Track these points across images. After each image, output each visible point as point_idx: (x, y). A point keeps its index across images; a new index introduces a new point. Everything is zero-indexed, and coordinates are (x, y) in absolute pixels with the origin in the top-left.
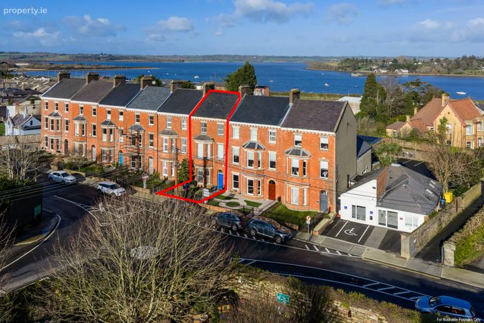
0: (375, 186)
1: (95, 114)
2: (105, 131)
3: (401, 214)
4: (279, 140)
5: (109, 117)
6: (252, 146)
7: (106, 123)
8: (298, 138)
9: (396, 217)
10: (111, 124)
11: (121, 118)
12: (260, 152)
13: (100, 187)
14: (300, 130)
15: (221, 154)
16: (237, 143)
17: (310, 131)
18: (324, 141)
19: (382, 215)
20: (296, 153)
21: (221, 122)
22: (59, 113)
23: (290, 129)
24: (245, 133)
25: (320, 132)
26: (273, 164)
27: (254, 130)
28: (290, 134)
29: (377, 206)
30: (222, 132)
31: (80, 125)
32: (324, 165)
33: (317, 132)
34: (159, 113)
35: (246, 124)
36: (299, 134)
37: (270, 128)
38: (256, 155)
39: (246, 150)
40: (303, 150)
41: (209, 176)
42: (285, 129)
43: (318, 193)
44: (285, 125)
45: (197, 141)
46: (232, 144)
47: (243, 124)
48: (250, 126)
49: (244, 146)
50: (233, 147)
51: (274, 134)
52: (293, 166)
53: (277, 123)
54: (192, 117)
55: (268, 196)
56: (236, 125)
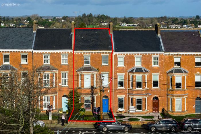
6: (139, 70)
8: (177, 60)
12: (146, 75)
14: (180, 53)
15: (106, 82)
18: (198, 60)
20: (179, 71)
23: (171, 53)
24: (130, 61)
27: (139, 57)
30: (106, 62)
32: (198, 78)
33: (193, 53)
34: (34, 51)
36: (178, 57)
37: (154, 54)
38: (144, 77)
39: (135, 75)
40: (182, 69)
41: (95, 103)
42: (167, 54)
43: (194, 100)
44: (167, 51)
45: (84, 73)
46: (117, 72)
47: (128, 53)
48: (135, 54)
49: (132, 72)
50: (118, 74)
51: (156, 59)
52: (176, 82)
53: (159, 50)
54: (75, 52)
55: (152, 110)
56: (121, 54)
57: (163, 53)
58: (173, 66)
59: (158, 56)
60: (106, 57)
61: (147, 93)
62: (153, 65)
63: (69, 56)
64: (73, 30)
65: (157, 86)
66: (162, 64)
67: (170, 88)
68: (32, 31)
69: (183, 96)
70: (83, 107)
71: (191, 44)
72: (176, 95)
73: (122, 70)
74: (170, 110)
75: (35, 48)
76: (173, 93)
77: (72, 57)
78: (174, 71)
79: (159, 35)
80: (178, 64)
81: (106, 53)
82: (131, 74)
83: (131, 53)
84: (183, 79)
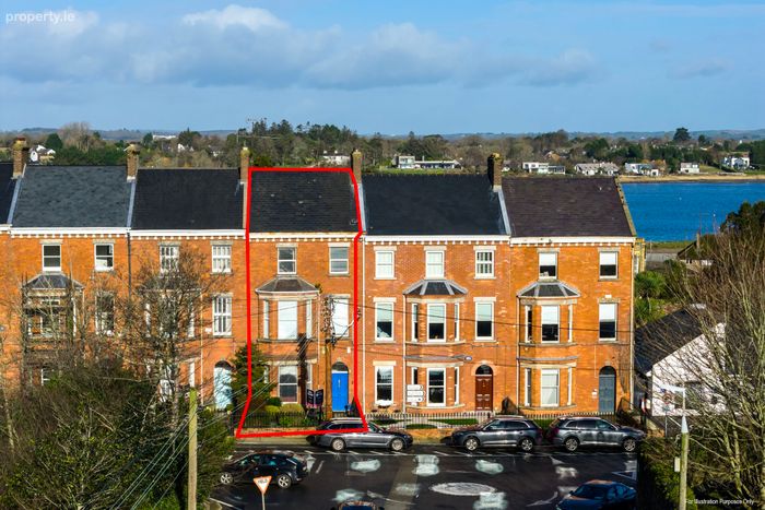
4: (502, 270)
6: (437, 289)
8: (547, 259)
12: (457, 301)
14: (555, 240)
17: (578, 239)
18: (607, 259)
20: (551, 291)
21: (339, 239)
24: (410, 262)
27: (436, 252)
28: (531, 252)
30: (340, 266)
32: (607, 313)
34: (134, 233)
35: (416, 238)
36: (549, 250)
37: (481, 243)
38: (451, 309)
39: (424, 301)
40: (562, 284)
41: (310, 382)
42: (519, 241)
43: (596, 375)
44: (517, 233)
45: (277, 296)
46: (374, 294)
47: (406, 238)
48: (427, 243)
49: (416, 293)
50: (375, 299)
51: (488, 256)
52: (543, 323)
53: (496, 229)
54: (252, 236)
55: (473, 404)
56: (386, 243)
57: (506, 238)
58: (534, 276)
59: (492, 249)
60: (339, 252)
61: (458, 353)
62: (478, 276)
63: (233, 248)
64: (245, 171)
65: (488, 333)
66: (504, 271)
67: (527, 341)
68: (125, 174)
69: (564, 362)
70: (276, 394)
71: (589, 213)
72: (544, 358)
73: (387, 289)
74: (527, 404)
75: (135, 227)
76: (533, 356)
77: (241, 251)
78: (537, 291)
79: (497, 188)
80: (551, 270)
81: (342, 240)
82: (414, 301)
83: (414, 238)
84: (564, 312)
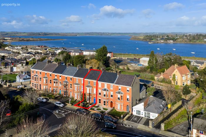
0: (143, 104)
1: (51, 76)
2: (55, 82)
3: (151, 113)
4: (114, 88)
5: (56, 77)
6: (105, 90)
7: (55, 79)
8: (120, 88)
9: (150, 114)
10: (57, 80)
11: (60, 78)
12: (108, 92)
13: (55, 104)
14: (120, 85)
15: (95, 92)
16: (100, 89)
17: (124, 86)
18: (128, 89)
19: (145, 113)
20: (119, 93)
21: (95, 81)
22: (38, 75)
23: (117, 85)
24: (103, 86)
25: (127, 86)
26: (112, 96)
27: (106, 84)
28: (117, 86)
29: (144, 111)
30: (95, 85)
31: (46, 80)
32: (128, 97)
33: (126, 86)
34: (74, 77)
35: (103, 82)
36: (120, 87)
37: (111, 84)
38: (106, 93)
39: (103, 91)
40: (121, 92)
41: (91, 99)
43: (126, 106)
45: (87, 88)
52: (118, 97)
54: (84, 79)
55: (110, 106)
56: (100, 83)
57: (114, 84)
58: (118, 90)
60: (95, 83)
61: (108, 99)
62: (111, 89)
69: (121, 103)
